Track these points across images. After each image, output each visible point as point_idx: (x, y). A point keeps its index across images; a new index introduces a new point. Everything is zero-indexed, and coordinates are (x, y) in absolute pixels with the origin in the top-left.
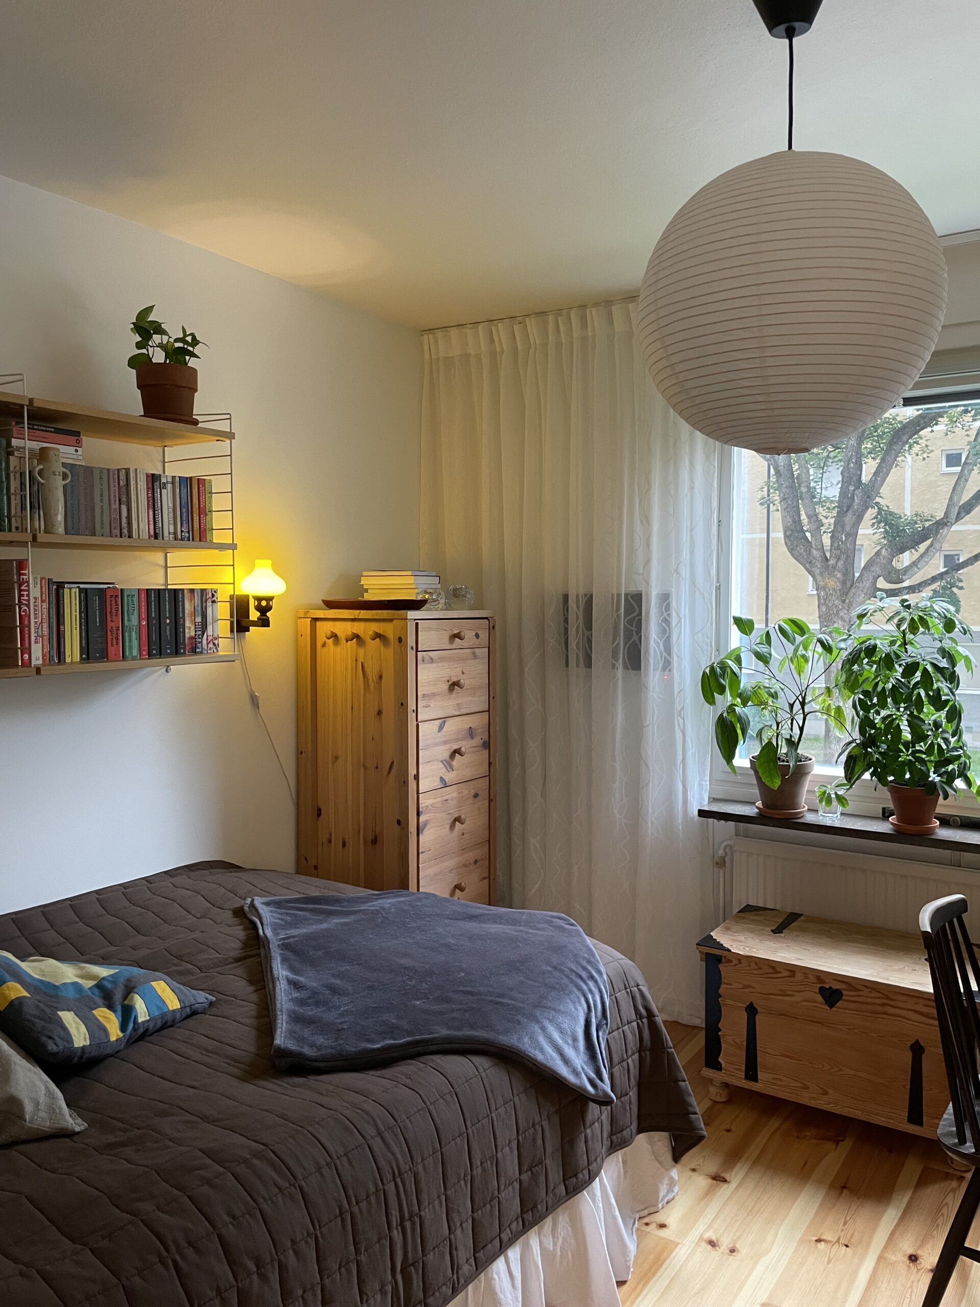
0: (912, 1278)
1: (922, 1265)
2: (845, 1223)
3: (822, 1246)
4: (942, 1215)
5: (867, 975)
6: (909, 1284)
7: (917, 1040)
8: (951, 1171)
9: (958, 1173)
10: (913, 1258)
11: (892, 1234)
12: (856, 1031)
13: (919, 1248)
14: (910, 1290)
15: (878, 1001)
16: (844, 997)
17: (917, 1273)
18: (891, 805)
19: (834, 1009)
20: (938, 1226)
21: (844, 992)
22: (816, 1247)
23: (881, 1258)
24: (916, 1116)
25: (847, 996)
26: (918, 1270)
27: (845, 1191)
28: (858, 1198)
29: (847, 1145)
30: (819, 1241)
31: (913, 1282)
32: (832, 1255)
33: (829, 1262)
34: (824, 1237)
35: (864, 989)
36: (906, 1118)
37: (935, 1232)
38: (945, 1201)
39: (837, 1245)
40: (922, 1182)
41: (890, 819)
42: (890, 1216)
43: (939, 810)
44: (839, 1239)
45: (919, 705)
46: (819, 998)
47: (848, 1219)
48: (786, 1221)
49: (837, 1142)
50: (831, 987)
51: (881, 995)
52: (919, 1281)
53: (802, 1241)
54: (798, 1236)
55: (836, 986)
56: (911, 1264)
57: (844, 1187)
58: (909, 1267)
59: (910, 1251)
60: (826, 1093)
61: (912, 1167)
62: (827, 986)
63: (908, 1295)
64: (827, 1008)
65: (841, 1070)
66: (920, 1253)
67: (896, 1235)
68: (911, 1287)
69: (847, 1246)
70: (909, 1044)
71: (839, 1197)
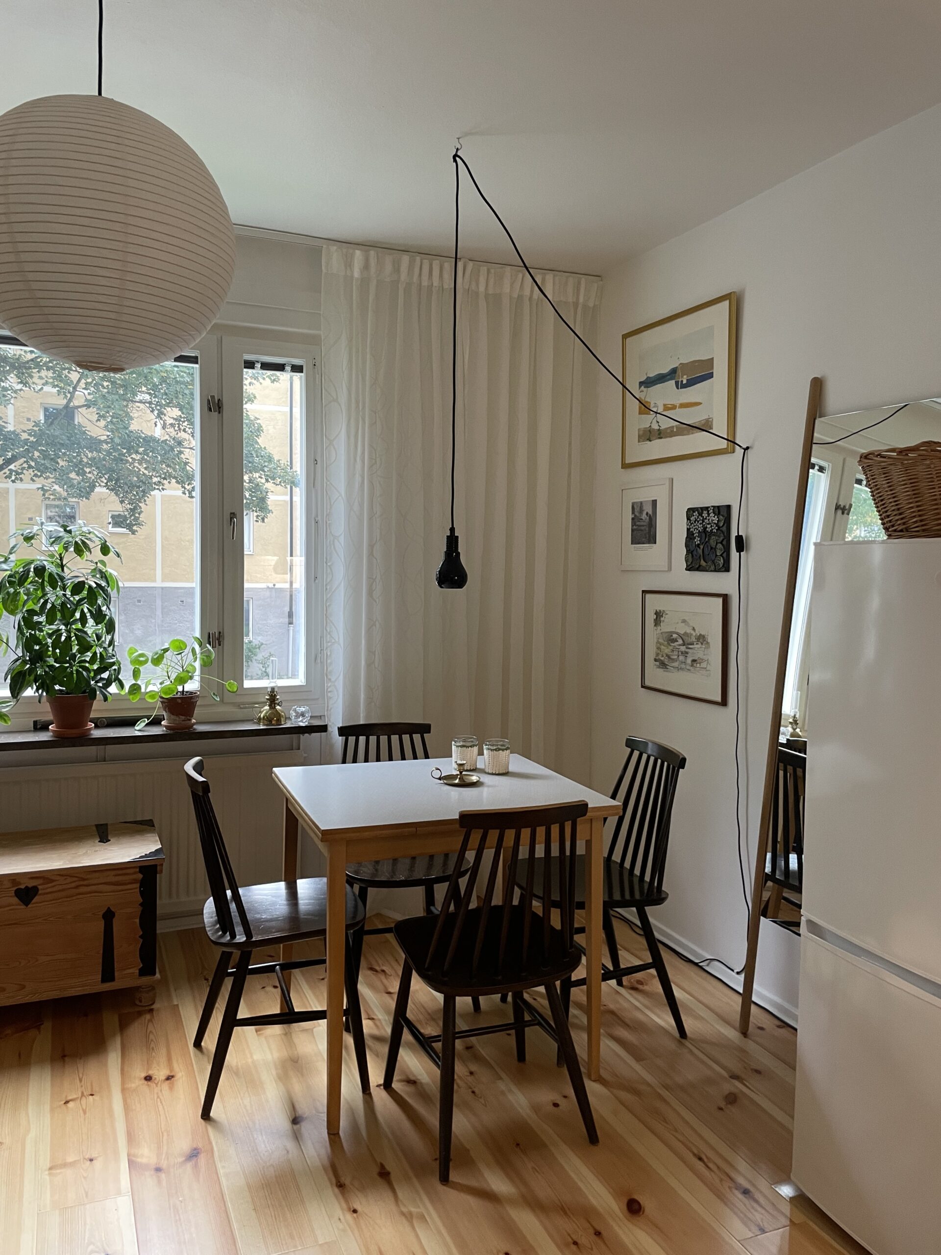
0: (156, 1091)
1: (158, 1079)
2: (81, 1080)
3: (71, 1104)
4: (152, 1040)
5: (60, 865)
6: (156, 1096)
7: (109, 908)
8: (141, 1009)
9: (147, 1008)
10: (148, 1078)
11: (122, 1070)
12: (51, 919)
13: (148, 1070)
14: (158, 1100)
15: (73, 885)
16: (40, 892)
17: (157, 1086)
18: (50, 717)
19: (29, 906)
20: (153, 1049)
21: (40, 887)
22: (67, 1108)
23: (123, 1090)
24: (108, 975)
25: (44, 889)
26: (157, 1084)
27: (66, 1059)
28: (80, 1059)
29: (47, 1025)
30: (67, 1102)
31: (157, 1093)
32: (84, 1108)
33: (85, 1112)
34: (69, 1098)
35: (58, 878)
36: (100, 980)
37: (154, 1054)
38: (148, 1032)
39: (84, 1098)
40: (123, 1025)
41: (50, 727)
42: (113, 1059)
43: (93, 715)
44: (82, 1093)
45: (83, 620)
46: (15, 900)
47: (81, 1075)
48: (30, 1101)
49: (38, 1028)
50: (27, 887)
51: (76, 879)
52: (161, 1091)
53: (52, 1110)
54: (47, 1107)
55: (31, 884)
56: (149, 1083)
57: (64, 1056)
58: (148, 1085)
59: (143, 1075)
60: (24, 987)
61: (110, 1019)
62: (23, 887)
63: (159, 1103)
64: (24, 907)
65: (37, 961)
66: (150, 1073)
67: (126, 1070)
68: (158, 1097)
69: (92, 1095)
70: (101, 913)
71: (64, 1066)
